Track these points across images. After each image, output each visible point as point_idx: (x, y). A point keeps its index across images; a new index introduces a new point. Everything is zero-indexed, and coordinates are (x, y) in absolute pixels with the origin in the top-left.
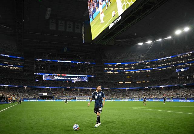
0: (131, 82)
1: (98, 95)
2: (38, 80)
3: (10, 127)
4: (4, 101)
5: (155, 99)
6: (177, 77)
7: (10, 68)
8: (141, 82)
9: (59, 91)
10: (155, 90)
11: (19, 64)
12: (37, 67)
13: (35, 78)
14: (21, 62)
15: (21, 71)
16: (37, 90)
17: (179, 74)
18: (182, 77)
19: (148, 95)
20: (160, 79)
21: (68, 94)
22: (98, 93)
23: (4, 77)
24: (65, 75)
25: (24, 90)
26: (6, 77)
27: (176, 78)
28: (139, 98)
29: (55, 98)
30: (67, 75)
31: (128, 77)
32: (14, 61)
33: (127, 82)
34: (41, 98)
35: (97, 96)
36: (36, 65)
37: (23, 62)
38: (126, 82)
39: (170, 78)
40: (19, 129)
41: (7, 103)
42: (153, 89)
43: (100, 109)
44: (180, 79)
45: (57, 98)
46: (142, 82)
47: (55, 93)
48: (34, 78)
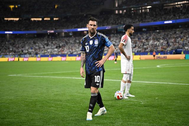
0: (17, 19)
1: (91, 42)
5: (70, 55)
6: (114, 11)
8: (40, 19)
10: (71, 36)
17: (117, 5)
18: (123, 10)
19: (57, 47)
20: (80, 13)
22: (91, 39)
27: (112, 12)
28: (37, 54)
31: (12, 7)
33: (9, 19)
35: (90, 45)
38: (6, 19)
39: (101, 13)
42: (67, 35)
43: (97, 79)
44: (119, 14)
46: (43, 19)
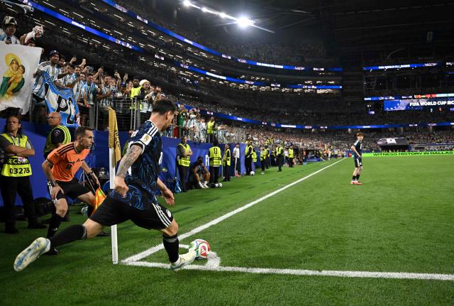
2: (373, 113)
3: (334, 204)
4: (312, 158)
7: (316, 92)
9: (421, 133)
11: (333, 82)
12: (368, 85)
13: (367, 108)
14: (336, 78)
15: (338, 96)
16: (373, 134)
21: (443, 138)
23: (308, 111)
24: (434, 96)
25: (348, 133)
26: (311, 111)
29: (413, 149)
30: (438, 95)
32: (323, 78)
34: (383, 150)
36: (368, 80)
37: (340, 78)
40: (352, 210)
41: (319, 161)
45: (417, 148)
47: (412, 138)
48: (364, 109)
